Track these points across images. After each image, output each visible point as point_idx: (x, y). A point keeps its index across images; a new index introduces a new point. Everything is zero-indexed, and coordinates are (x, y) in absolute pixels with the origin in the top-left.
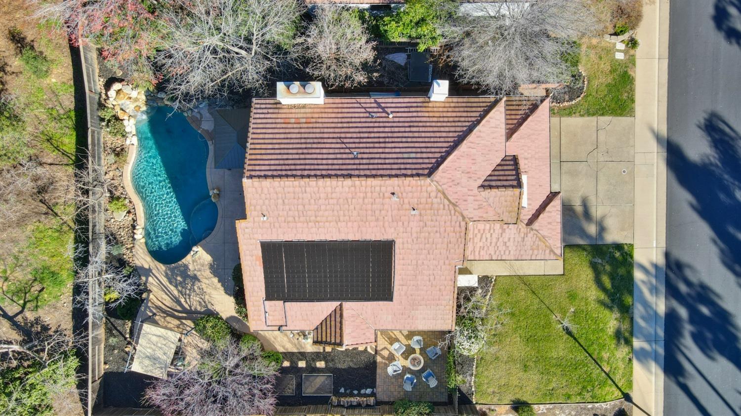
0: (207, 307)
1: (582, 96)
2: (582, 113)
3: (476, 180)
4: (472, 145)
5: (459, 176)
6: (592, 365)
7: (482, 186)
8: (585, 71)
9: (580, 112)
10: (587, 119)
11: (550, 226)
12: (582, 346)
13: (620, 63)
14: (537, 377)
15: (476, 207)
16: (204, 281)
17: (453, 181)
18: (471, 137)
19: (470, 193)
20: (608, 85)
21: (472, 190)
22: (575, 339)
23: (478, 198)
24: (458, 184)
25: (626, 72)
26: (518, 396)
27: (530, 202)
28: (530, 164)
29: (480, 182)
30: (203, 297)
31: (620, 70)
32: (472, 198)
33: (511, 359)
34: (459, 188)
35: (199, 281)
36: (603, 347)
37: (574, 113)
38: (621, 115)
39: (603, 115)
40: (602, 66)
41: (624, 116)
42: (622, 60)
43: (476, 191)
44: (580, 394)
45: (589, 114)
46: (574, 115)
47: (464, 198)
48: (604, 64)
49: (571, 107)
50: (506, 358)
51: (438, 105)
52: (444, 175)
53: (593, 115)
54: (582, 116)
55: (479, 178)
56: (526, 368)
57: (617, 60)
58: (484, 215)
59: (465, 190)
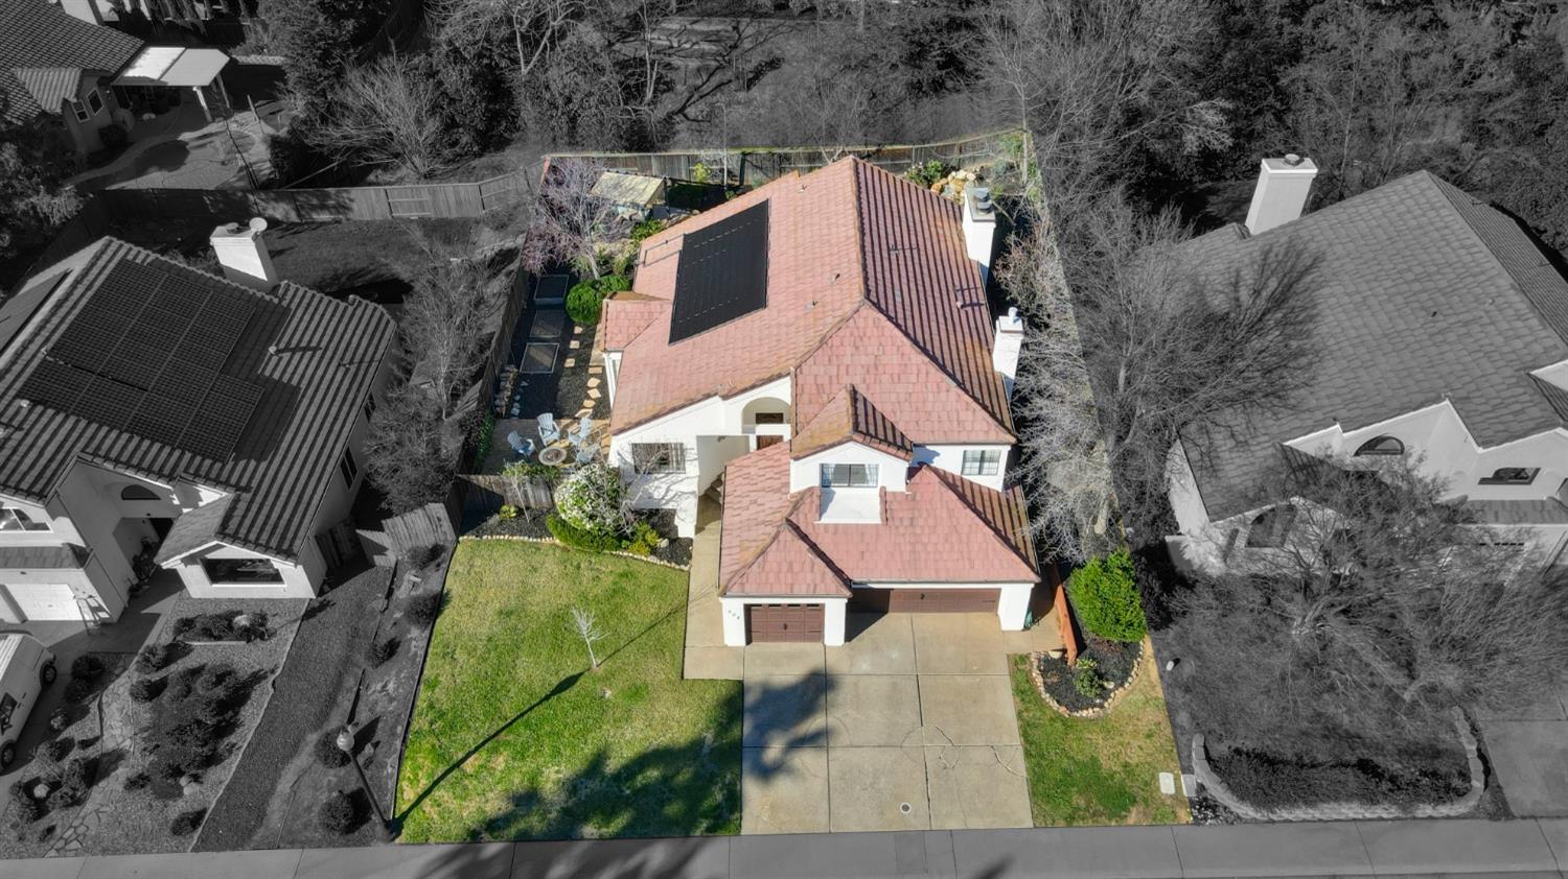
1: (1062, 709)
2: (1025, 714)
3: (864, 381)
4: (923, 376)
5: (870, 349)
6: (486, 730)
7: (854, 394)
8: (1115, 708)
9: (1027, 710)
10: (1015, 725)
11: (785, 567)
12: (531, 709)
13: (1151, 783)
14: (484, 631)
15: (819, 381)
17: (861, 339)
18: (936, 374)
19: (843, 370)
20: (1094, 760)
21: (847, 373)
22: (547, 698)
23: (835, 387)
24: (857, 348)
25: (1134, 801)
26: (455, 601)
27: (831, 530)
28: (902, 531)
29: (861, 390)
31: (1134, 787)
32: (834, 373)
33: (526, 590)
34: (849, 350)
36: (521, 755)
37: (1023, 700)
38: (1033, 794)
39: (1028, 754)
40: (1135, 743)
41: (1034, 804)
42: (1158, 789)
43: (847, 381)
44: (431, 706)
45: (1027, 729)
46: (1018, 699)
47: (834, 359)
48: (1140, 747)
49: (1033, 690)
50: (531, 581)
51: (987, 362)
52: (871, 323)
53: (1025, 735)
54: (1019, 714)
55: (868, 388)
56: (505, 614)
57: (1155, 778)
58: (805, 397)
59: (847, 360)
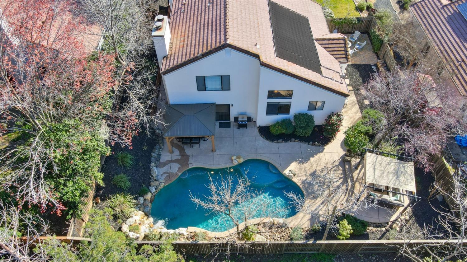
0: (338, 165)
16: (314, 168)
30: (329, 168)
35: (315, 171)
